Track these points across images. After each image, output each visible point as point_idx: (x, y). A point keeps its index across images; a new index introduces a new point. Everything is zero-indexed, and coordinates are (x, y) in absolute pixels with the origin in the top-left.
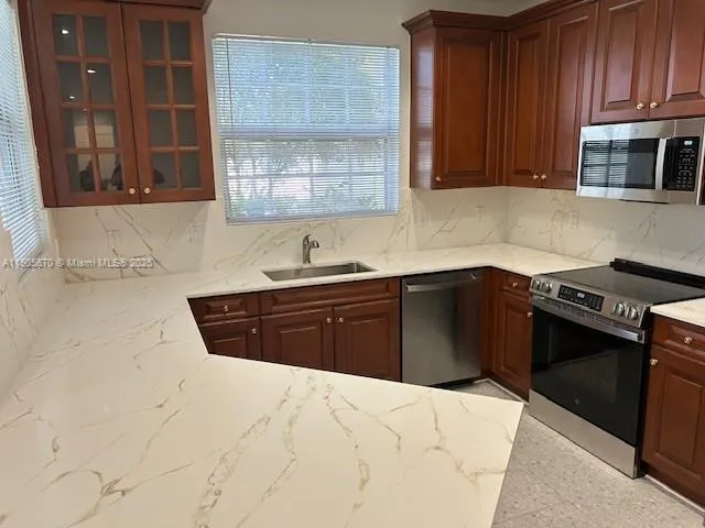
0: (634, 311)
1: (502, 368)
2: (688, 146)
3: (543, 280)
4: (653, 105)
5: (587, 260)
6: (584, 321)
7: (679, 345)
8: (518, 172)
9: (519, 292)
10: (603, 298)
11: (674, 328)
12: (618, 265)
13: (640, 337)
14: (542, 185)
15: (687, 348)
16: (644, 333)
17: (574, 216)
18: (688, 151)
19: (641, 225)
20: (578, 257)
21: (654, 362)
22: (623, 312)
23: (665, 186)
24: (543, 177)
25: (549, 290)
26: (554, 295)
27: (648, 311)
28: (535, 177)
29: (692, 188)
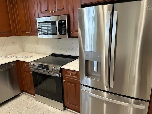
0: (57, 68)
1: (27, 89)
2: (63, 23)
3: (33, 63)
4: (53, 12)
5: (45, 54)
6: (45, 73)
7: (69, 75)
8: (22, 32)
9: (27, 67)
10: (49, 66)
11: (67, 71)
12: (53, 55)
13: (60, 75)
14: (29, 35)
15: (71, 76)
16: (60, 74)
17: (40, 43)
18: (63, 24)
19: (56, 44)
20: (43, 54)
21: (64, 81)
22: (55, 69)
23: (59, 34)
24: (29, 33)
25: (35, 66)
26: (36, 67)
27: (61, 68)
28: (27, 33)
29: (66, 34)
